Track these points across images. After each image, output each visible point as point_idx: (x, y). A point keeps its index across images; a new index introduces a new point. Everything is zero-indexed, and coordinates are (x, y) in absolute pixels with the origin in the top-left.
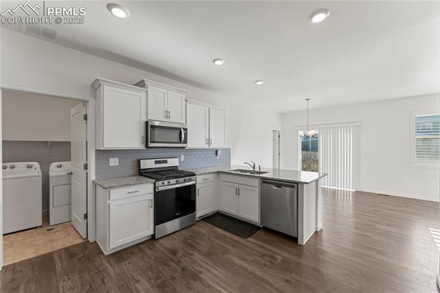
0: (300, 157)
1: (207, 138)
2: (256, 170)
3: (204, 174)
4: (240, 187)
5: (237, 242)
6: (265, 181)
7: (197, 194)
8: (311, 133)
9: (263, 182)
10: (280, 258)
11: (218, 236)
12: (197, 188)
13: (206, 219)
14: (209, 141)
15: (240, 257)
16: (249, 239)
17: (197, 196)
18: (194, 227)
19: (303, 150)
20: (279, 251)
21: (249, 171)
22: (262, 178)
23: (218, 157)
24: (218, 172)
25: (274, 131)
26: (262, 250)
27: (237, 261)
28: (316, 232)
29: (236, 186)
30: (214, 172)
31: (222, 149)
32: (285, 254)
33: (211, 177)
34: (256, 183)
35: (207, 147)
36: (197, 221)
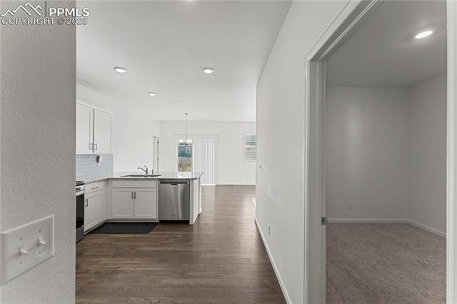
0: (177, 162)
1: (92, 142)
2: (149, 174)
3: (94, 182)
4: (136, 190)
5: (142, 238)
6: (163, 181)
7: (85, 204)
8: (189, 141)
9: (161, 183)
10: (181, 236)
11: (119, 240)
12: (85, 199)
13: (95, 231)
14: (93, 146)
15: (149, 246)
16: (151, 233)
17: (85, 208)
18: (82, 242)
19: (179, 155)
20: (178, 233)
21: (142, 176)
22: (159, 180)
23: (99, 164)
24: (108, 179)
25: (154, 137)
26: (165, 236)
27: (149, 249)
28: (199, 215)
29: (132, 190)
30: (104, 180)
31: (104, 155)
32: (183, 233)
33: (101, 185)
34: (154, 184)
35: (91, 152)
36: (85, 236)
